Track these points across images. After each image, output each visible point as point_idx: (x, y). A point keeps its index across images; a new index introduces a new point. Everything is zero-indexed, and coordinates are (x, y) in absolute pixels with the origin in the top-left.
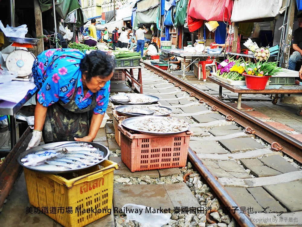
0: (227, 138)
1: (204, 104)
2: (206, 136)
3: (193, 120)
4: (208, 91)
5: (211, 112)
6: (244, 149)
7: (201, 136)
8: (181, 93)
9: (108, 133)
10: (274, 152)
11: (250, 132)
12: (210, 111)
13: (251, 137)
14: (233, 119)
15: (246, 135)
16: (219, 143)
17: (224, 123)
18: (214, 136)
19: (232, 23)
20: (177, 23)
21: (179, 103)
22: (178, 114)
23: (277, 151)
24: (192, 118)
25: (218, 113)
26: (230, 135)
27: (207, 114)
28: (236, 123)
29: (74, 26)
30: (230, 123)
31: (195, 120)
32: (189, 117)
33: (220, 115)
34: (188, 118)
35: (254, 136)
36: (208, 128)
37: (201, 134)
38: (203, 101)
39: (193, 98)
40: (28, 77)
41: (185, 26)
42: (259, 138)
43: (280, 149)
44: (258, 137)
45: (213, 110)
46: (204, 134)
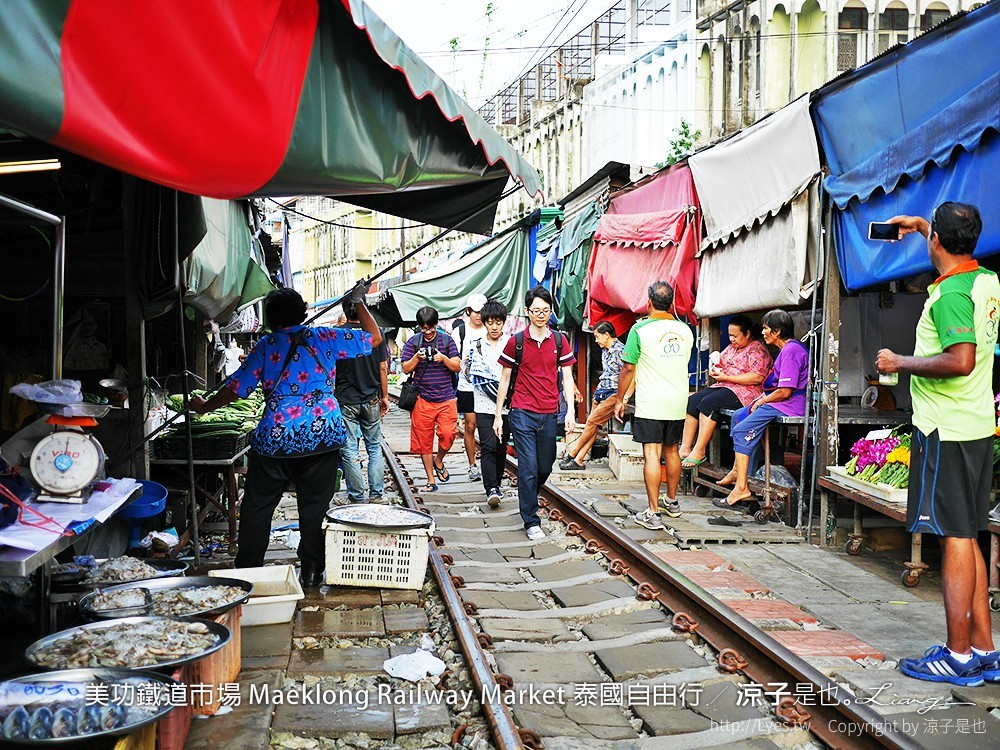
0: (620, 645)
1: (599, 555)
2: (566, 641)
3: (551, 601)
4: (625, 517)
5: (609, 576)
6: (651, 671)
7: (554, 640)
8: (548, 526)
9: (298, 637)
10: (723, 675)
11: (682, 627)
12: (606, 575)
13: (686, 639)
14: (654, 595)
15: (673, 634)
16: (596, 657)
17: (629, 607)
18: (591, 640)
19: (700, 320)
20: (563, 318)
21: (533, 555)
22: (517, 584)
23: (731, 672)
24: (552, 595)
25: (626, 580)
26: (631, 636)
27: (596, 582)
28: (661, 604)
29: (252, 341)
30: (647, 605)
31: (558, 601)
32: (544, 591)
33: (630, 584)
34: (540, 595)
35: (694, 637)
36: (585, 620)
37: (555, 637)
38: (595, 548)
39: (576, 540)
40: (79, 494)
41: (585, 328)
42: (705, 642)
43: (740, 666)
44: (704, 639)
45: (612, 572)
46: (564, 634)
